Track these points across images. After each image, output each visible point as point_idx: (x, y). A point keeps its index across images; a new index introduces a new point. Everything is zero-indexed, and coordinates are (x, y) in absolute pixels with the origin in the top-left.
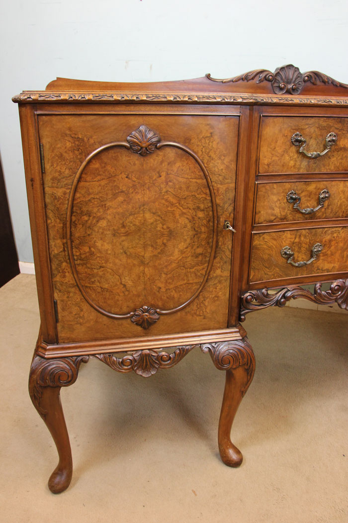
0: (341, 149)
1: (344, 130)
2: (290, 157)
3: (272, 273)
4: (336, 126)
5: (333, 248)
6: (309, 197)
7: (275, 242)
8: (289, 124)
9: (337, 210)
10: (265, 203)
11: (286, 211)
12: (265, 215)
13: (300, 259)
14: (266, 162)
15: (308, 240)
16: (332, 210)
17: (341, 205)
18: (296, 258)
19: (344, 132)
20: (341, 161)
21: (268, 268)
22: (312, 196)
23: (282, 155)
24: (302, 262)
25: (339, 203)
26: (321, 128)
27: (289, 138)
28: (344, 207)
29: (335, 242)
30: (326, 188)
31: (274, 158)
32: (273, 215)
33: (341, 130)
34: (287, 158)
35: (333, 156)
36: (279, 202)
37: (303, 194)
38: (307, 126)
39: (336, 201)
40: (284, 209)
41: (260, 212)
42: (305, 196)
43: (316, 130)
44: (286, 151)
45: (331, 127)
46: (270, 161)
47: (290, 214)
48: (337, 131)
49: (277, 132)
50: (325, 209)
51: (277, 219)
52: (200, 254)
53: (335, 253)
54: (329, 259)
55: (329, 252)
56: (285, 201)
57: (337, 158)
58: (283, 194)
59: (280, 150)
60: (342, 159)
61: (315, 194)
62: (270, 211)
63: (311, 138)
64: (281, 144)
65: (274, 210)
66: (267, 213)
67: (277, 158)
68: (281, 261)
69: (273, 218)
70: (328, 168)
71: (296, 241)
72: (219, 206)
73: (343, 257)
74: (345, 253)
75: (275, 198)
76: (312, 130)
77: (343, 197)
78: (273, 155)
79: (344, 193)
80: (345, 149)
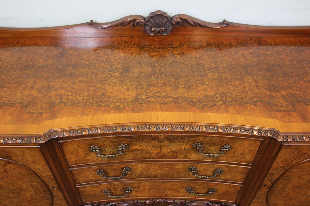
0: (134, 150)
1: (133, 142)
2: (92, 157)
3: (99, 199)
4: (126, 140)
5: (141, 189)
6: (115, 171)
7: (96, 189)
8: (85, 142)
9: (139, 175)
10: (81, 176)
11: (98, 177)
12: (83, 180)
13: (117, 193)
14: (73, 160)
15: (121, 186)
16: (135, 175)
18: (114, 193)
19: (134, 142)
20: (136, 155)
21: (95, 197)
23: (85, 156)
25: (140, 173)
26: (112, 142)
27: (87, 148)
28: (144, 174)
29: (142, 187)
30: (128, 167)
31: (78, 158)
32: (89, 179)
33: (131, 141)
34: (90, 157)
35: (128, 153)
36: (91, 174)
37: (109, 170)
38: (101, 142)
39: (138, 171)
40: (96, 177)
41: (78, 179)
43: (109, 143)
44: (87, 155)
45: (122, 141)
46: (76, 160)
47: (102, 178)
48: (126, 142)
49: (76, 147)
50: (130, 175)
51: (93, 181)
52: (43, 196)
53: (144, 191)
54: (140, 193)
55: (139, 190)
56: (96, 174)
57: (132, 154)
58: (93, 171)
59: (81, 155)
60: (136, 154)
61: (119, 170)
62: (86, 178)
63: (106, 147)
64: (82, 152)
65: (88, 177)
67: (81, 158)
69: (89, 181)
70: (125, 159)
71: (112, 187)
72: (45, 181)
73: (150, 192)
74: (152, 191)
75: (88, 173)
76: (106, 143)
77: (142, 170)
78: (77, 157)
79: (143, 168)
80: (137, 150)
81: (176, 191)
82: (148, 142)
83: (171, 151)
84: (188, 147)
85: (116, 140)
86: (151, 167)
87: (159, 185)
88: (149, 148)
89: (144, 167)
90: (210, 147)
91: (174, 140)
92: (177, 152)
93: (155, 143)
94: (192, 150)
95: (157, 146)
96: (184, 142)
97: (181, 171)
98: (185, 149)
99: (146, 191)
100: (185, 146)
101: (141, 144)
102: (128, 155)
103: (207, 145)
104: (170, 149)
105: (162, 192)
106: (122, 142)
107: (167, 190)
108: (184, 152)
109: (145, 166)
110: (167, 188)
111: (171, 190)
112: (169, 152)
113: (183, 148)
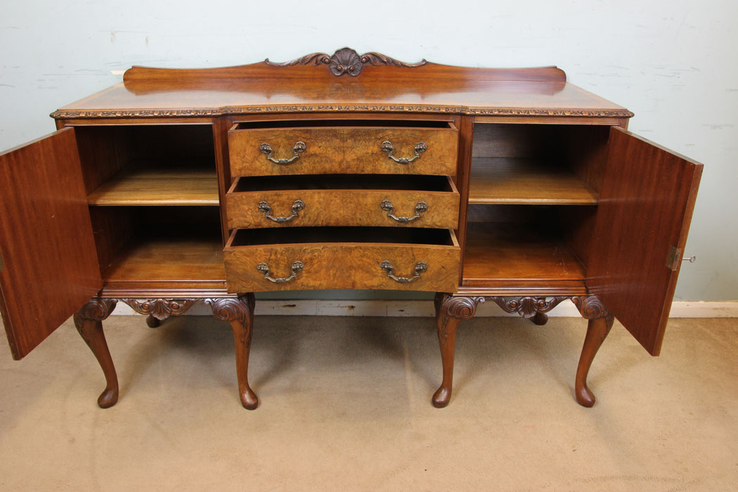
0: (312, 155)
1: (312, 139)
3: (251, 286)
4: (304, 136)
5: (315, 266)
6: (282, 206)
8: (256, 136)
9: (315, 218)
10: (237, 212)
11: (260, 218)
12: (238, 222)
13: (280, 274)
14: (237, 167)
15: (286, 258)
16: (310, 219)
17: (318, 214)
18: (275, 274)
19: (312, 141)
21: (246, 282)
22: (286, 206)
23: (253, 162)
24: (281, 279)
25: (316, 214)
26: (287, 138)
27: (257, 147)
28: (322, 216)
29: (317, 261)
30: (300, 199)
31: (244, 165)
32: (245, 222)
33: (309, 138)
34: (258, 163)
36: (250, 211)
37: (275, 204)
38: (274, 137)
39: (313, 210)
40: (257, 217)
41: (231, 219)
42: (278, 206)
43: (283, 140)
44: (256, 158)
45: (298, 137)
46: (241, 166)
47: (264, 221)
48: (305, 140)
49: (244, 143)
53: (320, 271)
54: (314, 277)
55: (312, 270)
56: (257, 210)
57: (309, 163)
58: (253, 204)
59: (249, 158)
61: (289, 204)
62: (242, 219)
63: (280, 146)
64: (250, 152)
65: (246, 217)
66: (239, 220)
67: (247, 164)
68: (259, 276)
69: (246, 224)
71: (272, 257)
73: (329, 276)
74: (331, 271)
75: (246, 208)
76: (280, 140)
77: (319, 206)
78: (243, 162)
79: (320, 203)
80: (315, 155)
81: (368, 272)
82: (328, 141)
83: (356, 158)
84: (376, 149)
85: (292, 135)
86: (331, 201)
87: (342, 258)
88: (330, 152)
89: (322, 200)
90: (401, 148)
91: (359, 138)
92: (364, 158)
93: (337, 142)
94: (381, 155)
95: (339, 148)
96: (371, 140)
97: (372, 209)
98: (373, 154)
99: (323, 271)
100: (371, 148)
101: (320, 144)
102: (304, 164)
103: (397, 145)
104: (355, 153)
105: (347, 274)
106: (299, 139)
107: (354, 271)
108: (371, 159)
109: (324, 198)
110: (354, 264)
111: (360, 271)
112: (354, 160)
113: (370, 151)
